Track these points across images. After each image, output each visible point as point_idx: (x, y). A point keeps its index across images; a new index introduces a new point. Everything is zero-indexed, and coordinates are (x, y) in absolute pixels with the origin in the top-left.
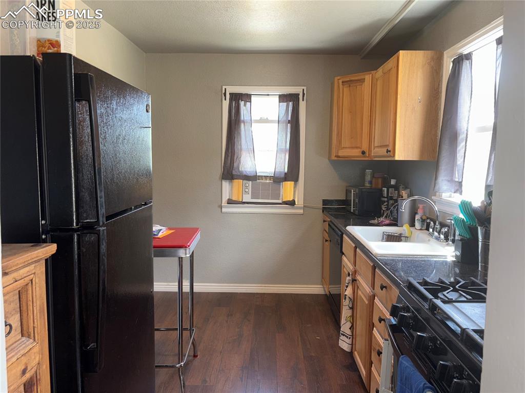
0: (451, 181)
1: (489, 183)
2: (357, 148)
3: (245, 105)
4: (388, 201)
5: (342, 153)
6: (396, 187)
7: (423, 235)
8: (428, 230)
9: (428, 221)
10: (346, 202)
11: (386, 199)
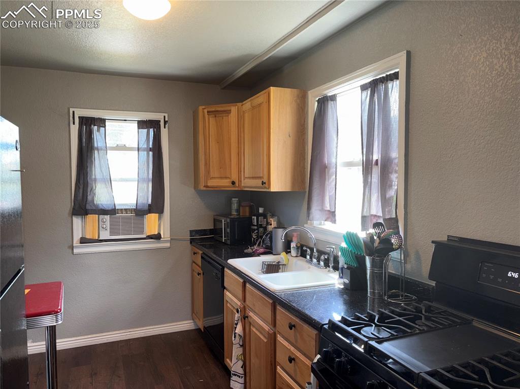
0: (322, 210)
1: (365, 214)
2: (226, 178)
3: (98, 130)
4: (258, 229)
5: (211, 183)
6: (264, 215)
7: (301, 262)
8: (306, 257)
9: (305, 248)
10: (215, 231)
11: (256, 228)
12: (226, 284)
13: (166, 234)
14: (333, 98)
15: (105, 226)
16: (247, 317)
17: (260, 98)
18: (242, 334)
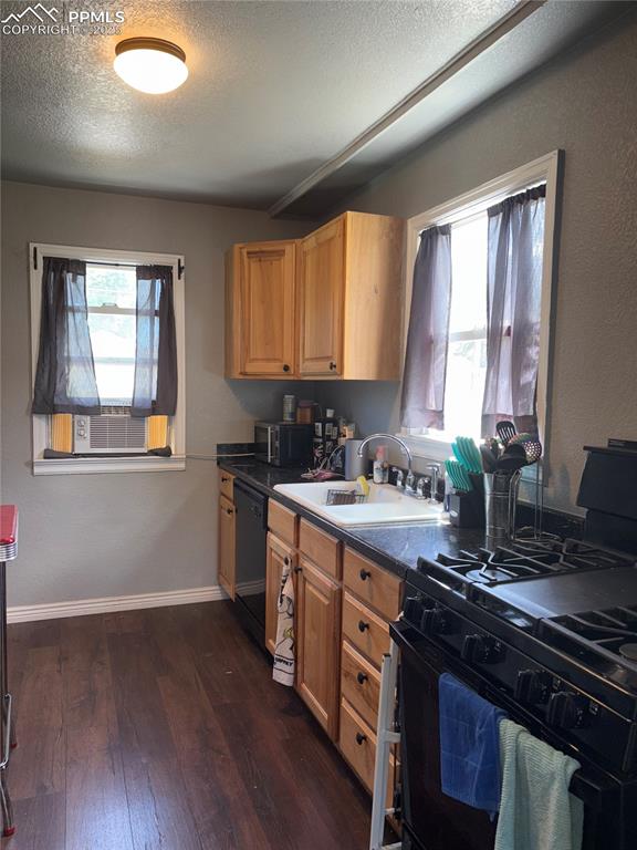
0: (424, 410)
1: (486, 412)
2: (275, 360)
3: (74, 280)
4: (324, 443)
5: (251, 368)
6: (335, 422)
7: (388, 490)
8: (395, 485)
9: (394, 470)
10: (257, 447)
11: (321, 440)
12: (269, 524)
13: (178, 449)
14: (446, 230)
15: (82, 432)
16: (301, 570)
17: (330, 229)
18: (292, 597)
